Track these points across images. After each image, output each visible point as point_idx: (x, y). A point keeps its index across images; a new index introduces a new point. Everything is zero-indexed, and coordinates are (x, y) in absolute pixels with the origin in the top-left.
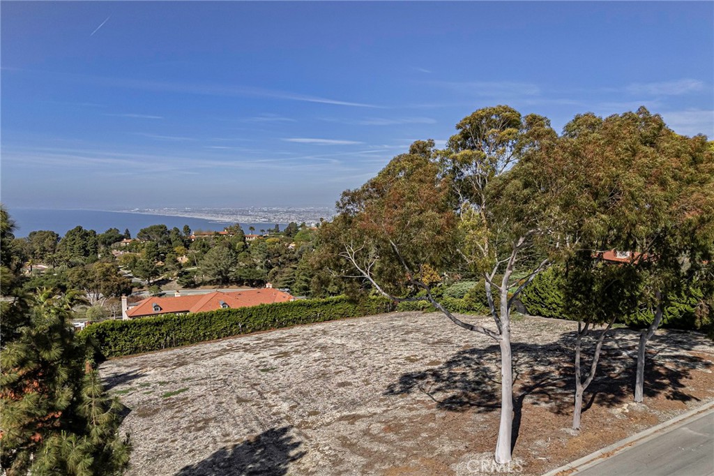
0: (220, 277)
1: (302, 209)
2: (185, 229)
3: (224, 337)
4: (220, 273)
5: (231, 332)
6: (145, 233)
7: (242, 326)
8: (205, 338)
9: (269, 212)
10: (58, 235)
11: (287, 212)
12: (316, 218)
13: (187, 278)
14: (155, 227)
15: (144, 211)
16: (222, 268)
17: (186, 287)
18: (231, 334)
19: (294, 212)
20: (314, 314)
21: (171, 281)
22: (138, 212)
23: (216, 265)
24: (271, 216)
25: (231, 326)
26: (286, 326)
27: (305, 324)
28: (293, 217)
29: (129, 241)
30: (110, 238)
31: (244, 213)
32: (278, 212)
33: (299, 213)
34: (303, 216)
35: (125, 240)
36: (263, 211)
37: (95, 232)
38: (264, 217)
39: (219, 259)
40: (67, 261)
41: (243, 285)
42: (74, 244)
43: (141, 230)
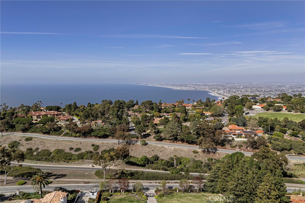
0: (173, 138)
1: (211, 84)
2: (159, 103)
4: (173, 136)
6: (144, 104)
9: (196, 85)
10: (112, 102)
11: (204, 85)
12: (217, 88)
13: (158, 136)
15: (147, 84)
16: (174, 134)
17: (157, 140)
19: (207, 85)
21: (151, 135)
22: (145, 85)
23: (172, 132)
24: (197, 87)
28: (206, 88)
29: (138, 106)
30: (130, 105)
31: (186, 86)
32: (200, 85)
33: (210, 86)
34: (211, 87)
35: (136, 106)
36: (194, 85)
37: (125, 102)
38: (194, 88)
39: (173, 129)
40: (109, 122)
41: (184, 142)
42: (114, 112)
43: (142, 103)
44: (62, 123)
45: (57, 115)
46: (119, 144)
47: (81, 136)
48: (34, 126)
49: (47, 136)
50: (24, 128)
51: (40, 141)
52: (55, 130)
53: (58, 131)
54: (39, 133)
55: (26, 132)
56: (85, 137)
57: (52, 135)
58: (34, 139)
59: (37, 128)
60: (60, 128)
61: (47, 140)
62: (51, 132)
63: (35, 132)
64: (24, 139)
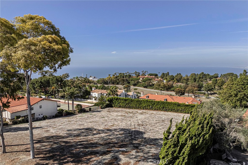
3: (145, 109)
5: (147, 108)
6: (225, 76)
7: (151, 107)
8: (139, 108)
14: (229, 74)
18: (147, 109)
20: (180, 109)
25: (148, 106)
26: (168, 111)
27: (176, 112)
44: (155, 82)
45: (154, 78)
46: (188, 96)
47: (165, 90)
48: (140, 83)
49: (146, 89)
50: (134, 84)
51: (141, 90)
52: (150, 86)
53: (152, 86)
54: (142, 87)
55: (135, 86)
56: (167, 91)
57: (148, 88)
58: (138, 90)
59: (141, 84)
60: (154, 85)
61: (145, 90)
62: (148, 87)
63: (139, 86)
64: (133, 89)
